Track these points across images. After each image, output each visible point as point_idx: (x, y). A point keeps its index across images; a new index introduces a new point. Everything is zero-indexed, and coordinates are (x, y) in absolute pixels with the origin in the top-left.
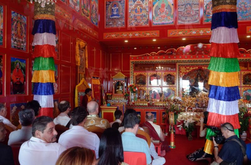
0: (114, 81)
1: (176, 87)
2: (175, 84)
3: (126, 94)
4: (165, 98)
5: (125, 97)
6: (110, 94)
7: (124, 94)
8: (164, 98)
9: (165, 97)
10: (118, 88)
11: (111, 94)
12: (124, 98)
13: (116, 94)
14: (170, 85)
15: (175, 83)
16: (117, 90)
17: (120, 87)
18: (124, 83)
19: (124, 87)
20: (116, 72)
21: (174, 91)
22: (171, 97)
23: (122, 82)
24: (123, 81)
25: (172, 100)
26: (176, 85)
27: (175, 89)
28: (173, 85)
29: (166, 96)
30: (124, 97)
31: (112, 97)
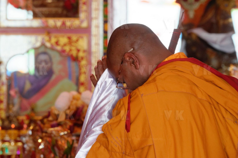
1: (87, 31)
2: (82, 15)
4: (15, 108)
8: (8, 109)
9: (17, 100)
14: (51, 22)
15: (83, 8)
21: (76, 59)
22: (56, 97)
25: (62, 118)
26: (90, 19)
27: (83, 44)
28: (69, 22)
29: (23, 94)
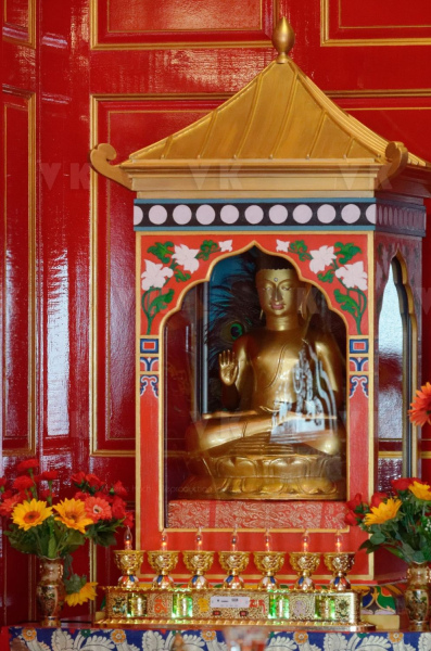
0: (160, 252)
3: (411, 513)
5: (388, 564)
6: (79, 515)
7: (356, 511)
10: (247, 399)
11: (101, 508)
12: (364, 600)
13: (193, 517)
16: (218, 438)
17: (284, 366)
18: (356, 276)
19: (364, 374)
20: (203, 69)
23: (322, 258)
24: (348, 252)
30: (355, 565)
31: (111, 573)
